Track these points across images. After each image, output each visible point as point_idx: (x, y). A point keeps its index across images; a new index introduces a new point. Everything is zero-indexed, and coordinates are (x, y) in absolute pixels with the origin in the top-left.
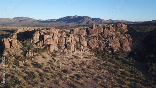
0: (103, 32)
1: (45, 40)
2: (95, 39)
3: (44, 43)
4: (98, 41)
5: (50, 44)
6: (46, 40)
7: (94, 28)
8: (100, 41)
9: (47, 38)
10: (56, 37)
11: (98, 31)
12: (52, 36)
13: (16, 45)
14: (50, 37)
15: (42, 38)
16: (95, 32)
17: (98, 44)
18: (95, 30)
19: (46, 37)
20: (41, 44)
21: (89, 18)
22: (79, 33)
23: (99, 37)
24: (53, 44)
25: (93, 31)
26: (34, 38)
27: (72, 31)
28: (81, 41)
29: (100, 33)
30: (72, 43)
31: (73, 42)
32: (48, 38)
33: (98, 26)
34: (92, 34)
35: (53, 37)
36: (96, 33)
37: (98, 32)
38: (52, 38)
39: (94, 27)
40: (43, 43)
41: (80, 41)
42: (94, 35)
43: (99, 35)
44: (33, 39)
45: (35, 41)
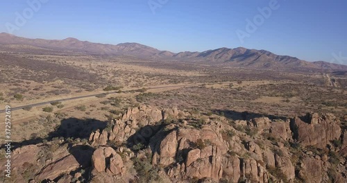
0: (342, 136)
1: (189, 163)
2: (319, 158)
3: (185, 171)
4: (328, 164)
5: (201, 177)
6: (192, 165)
7: (315, 121)
8: (334, 166)
9: (196, 158)
10: (219, 159)
11: (324, 133)
12: (209, 155)
13: (118, 168)
14: (203, 156)
15: (182, 156)
16: (316, 134)
17: (329, 175)
18: (315, 127)
19: (194, 155)
20: (178, 172)
21: (269, 54)
22: (270, 131)
23: (330, 154)
24: (209, 176)
25: (310, 132)
26: (164, 151)
27: (252, 125)
28: (280, 163)
29: (331, 141)
30: (259, 175)
31: (261, 175)
32: (197, 160)
33: (324, 118)
34: (307, 138)
35: (211, 158)
36: (320, 139)
37: (324, 136)
38: (208, 161)
39: (313, 120)
40: (183, 170)
41: (276, 163)
42: (314, 143)
43: (328, 146)
44: (159, 153)
45: (164, 160)
